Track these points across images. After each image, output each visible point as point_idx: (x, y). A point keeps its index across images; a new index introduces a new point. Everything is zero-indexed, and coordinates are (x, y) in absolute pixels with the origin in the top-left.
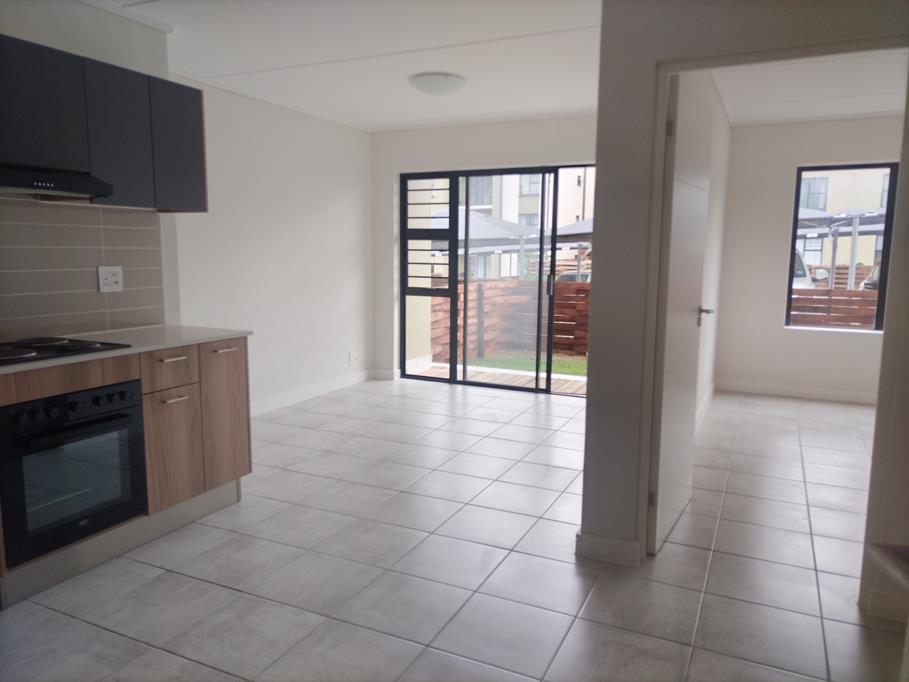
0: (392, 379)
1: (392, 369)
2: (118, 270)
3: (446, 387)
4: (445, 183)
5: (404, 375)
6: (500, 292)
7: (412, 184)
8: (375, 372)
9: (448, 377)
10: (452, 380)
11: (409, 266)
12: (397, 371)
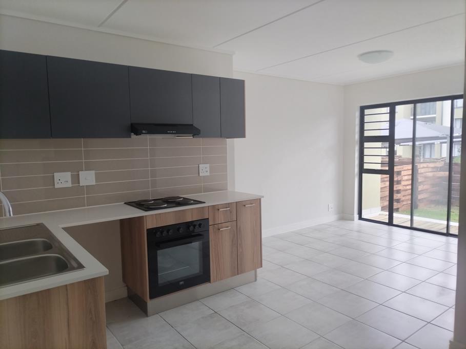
0: (353, 220)
1: (353, 214)
2: (208, 166)
3: (386, 227)
4: (387, 110)
5: (360, 218)
6: (430, 170)
7: (367, 112)
8: (343, 216)
9: (387, 221)
10: (390, 223)
11: (365, 157)
12: (356, 216)
